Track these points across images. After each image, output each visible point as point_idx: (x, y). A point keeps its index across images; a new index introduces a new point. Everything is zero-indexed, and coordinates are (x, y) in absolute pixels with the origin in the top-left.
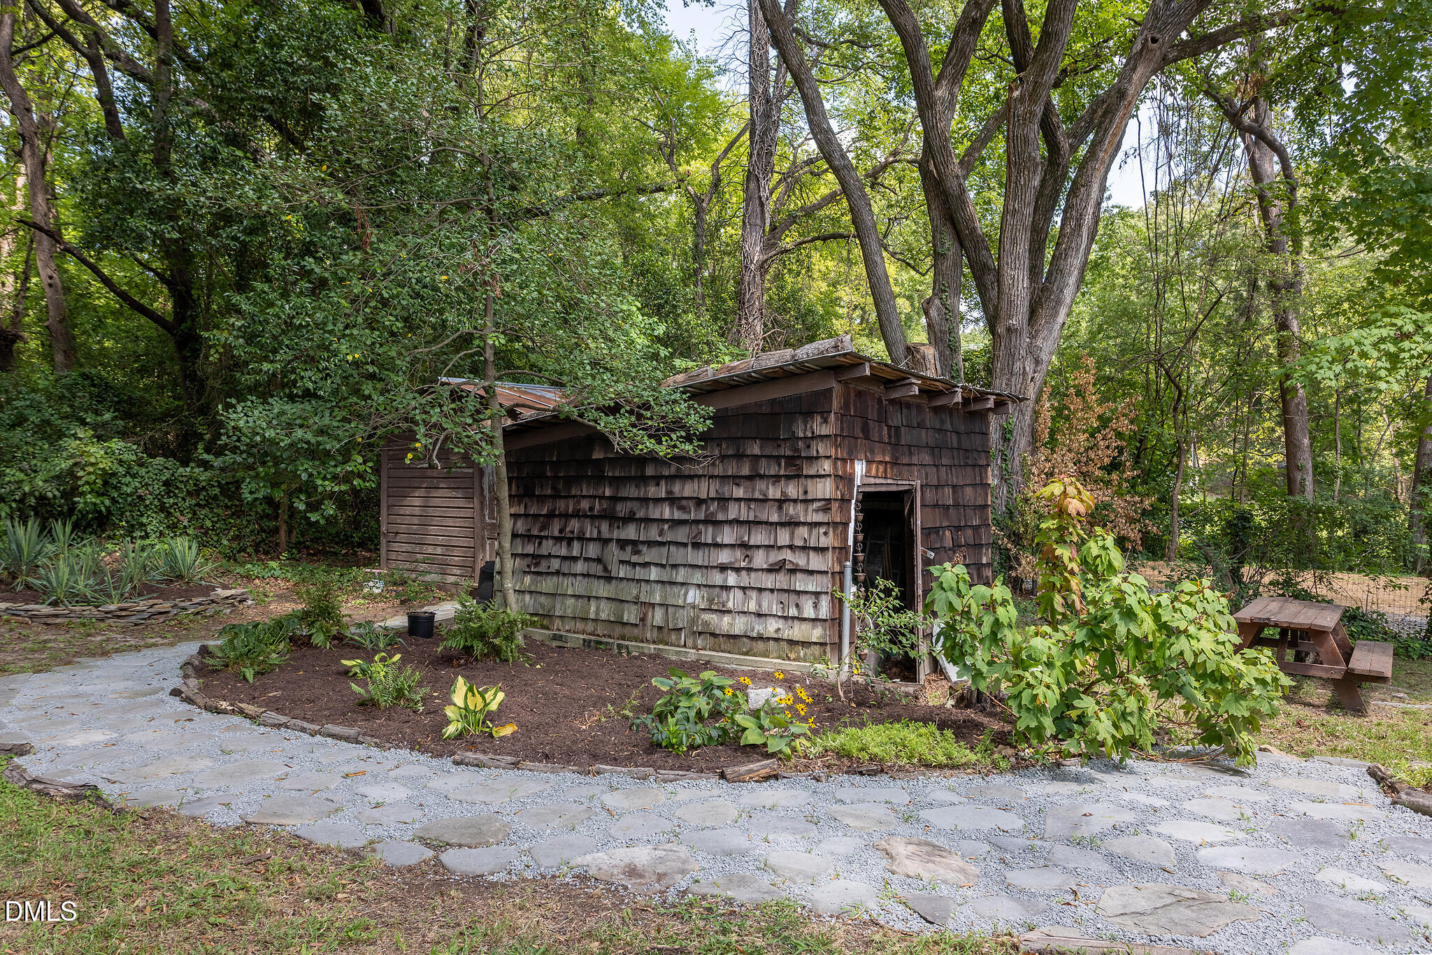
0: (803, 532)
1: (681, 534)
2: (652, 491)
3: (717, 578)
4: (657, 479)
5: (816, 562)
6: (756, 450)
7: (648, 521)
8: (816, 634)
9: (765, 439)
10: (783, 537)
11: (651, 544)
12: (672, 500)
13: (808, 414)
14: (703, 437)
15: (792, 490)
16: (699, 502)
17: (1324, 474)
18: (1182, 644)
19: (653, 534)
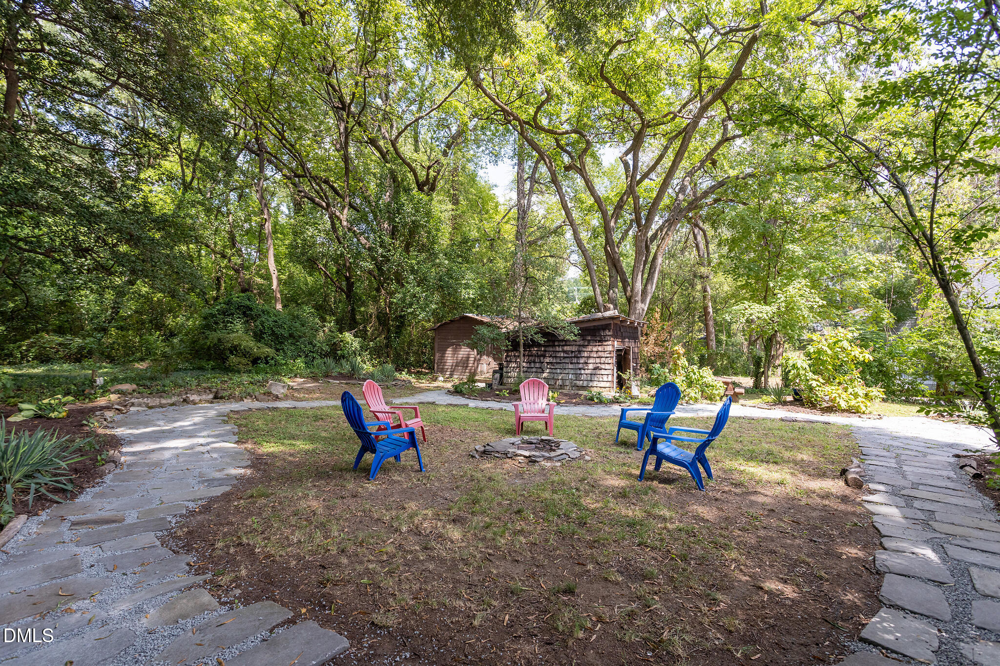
0: (603, 359)
1: (567, 361)
2: (557, 349)
3: (579, 372)
4: (559, 346)
5: (607, 367)
6: (589, 338)
7: (556, 357)
8: (608, 385)
9: (592, 336)
10: (598, 360)
11: (557, 363)
12: (564, 351)
13: (604, 330)
14: (579, 334)
15: (600, 349)
16: (572, 352)
17: (719, 342)
18: (705, 380)
19: (558, 361)
